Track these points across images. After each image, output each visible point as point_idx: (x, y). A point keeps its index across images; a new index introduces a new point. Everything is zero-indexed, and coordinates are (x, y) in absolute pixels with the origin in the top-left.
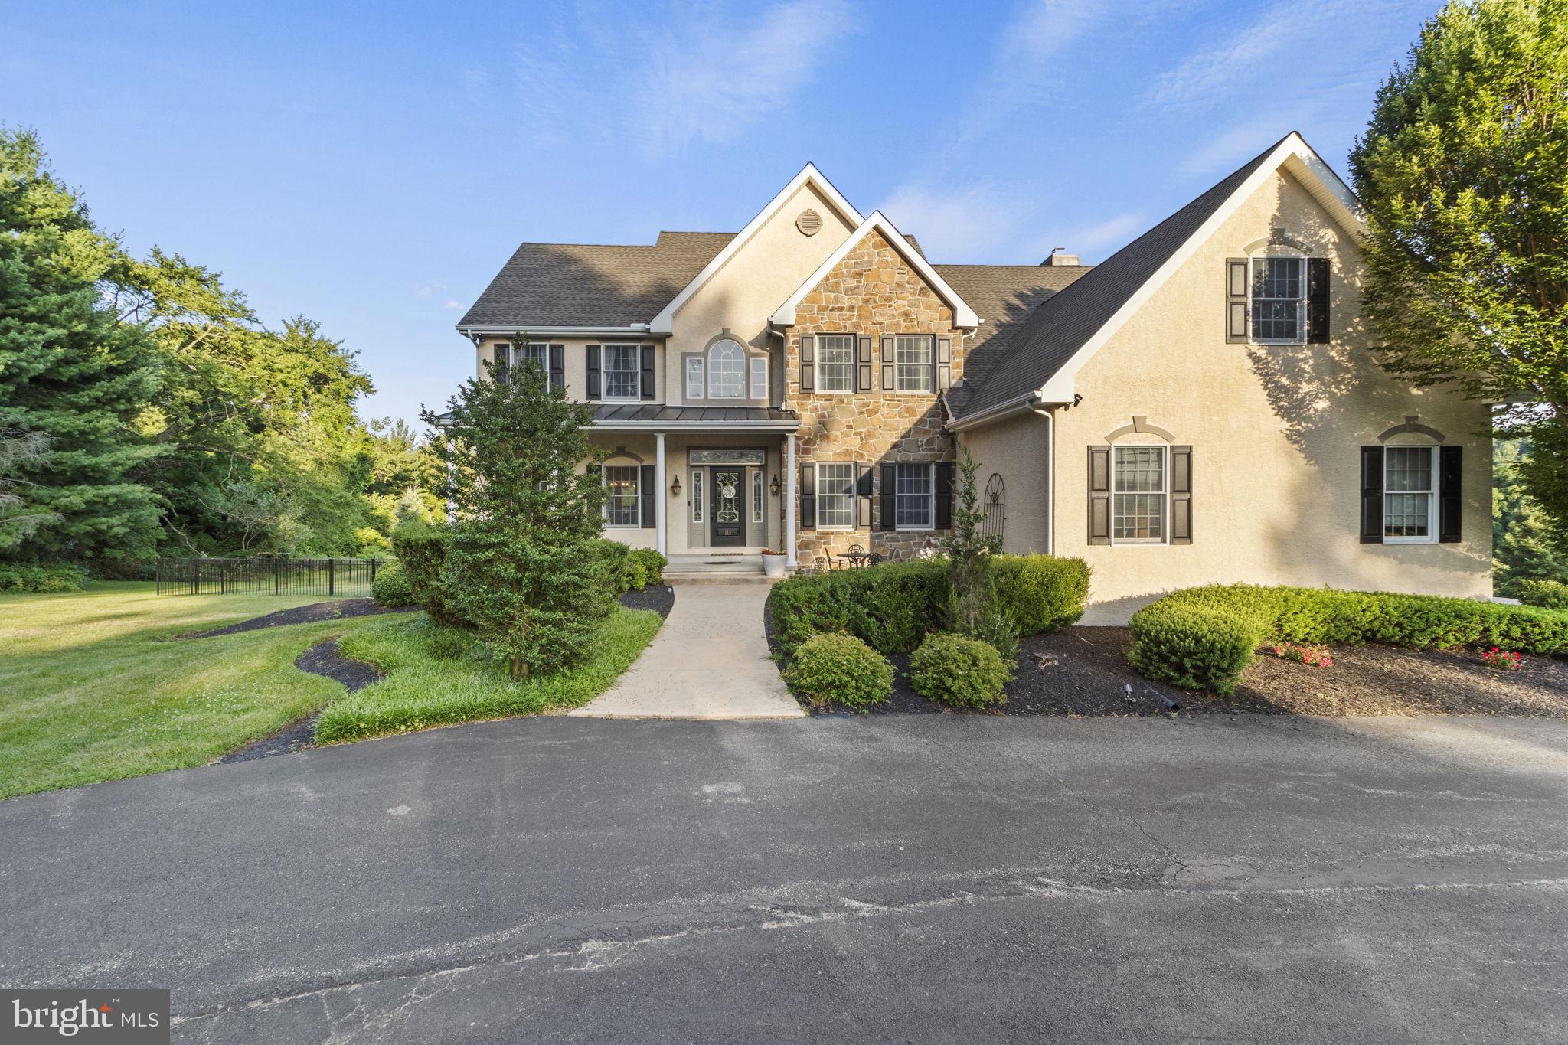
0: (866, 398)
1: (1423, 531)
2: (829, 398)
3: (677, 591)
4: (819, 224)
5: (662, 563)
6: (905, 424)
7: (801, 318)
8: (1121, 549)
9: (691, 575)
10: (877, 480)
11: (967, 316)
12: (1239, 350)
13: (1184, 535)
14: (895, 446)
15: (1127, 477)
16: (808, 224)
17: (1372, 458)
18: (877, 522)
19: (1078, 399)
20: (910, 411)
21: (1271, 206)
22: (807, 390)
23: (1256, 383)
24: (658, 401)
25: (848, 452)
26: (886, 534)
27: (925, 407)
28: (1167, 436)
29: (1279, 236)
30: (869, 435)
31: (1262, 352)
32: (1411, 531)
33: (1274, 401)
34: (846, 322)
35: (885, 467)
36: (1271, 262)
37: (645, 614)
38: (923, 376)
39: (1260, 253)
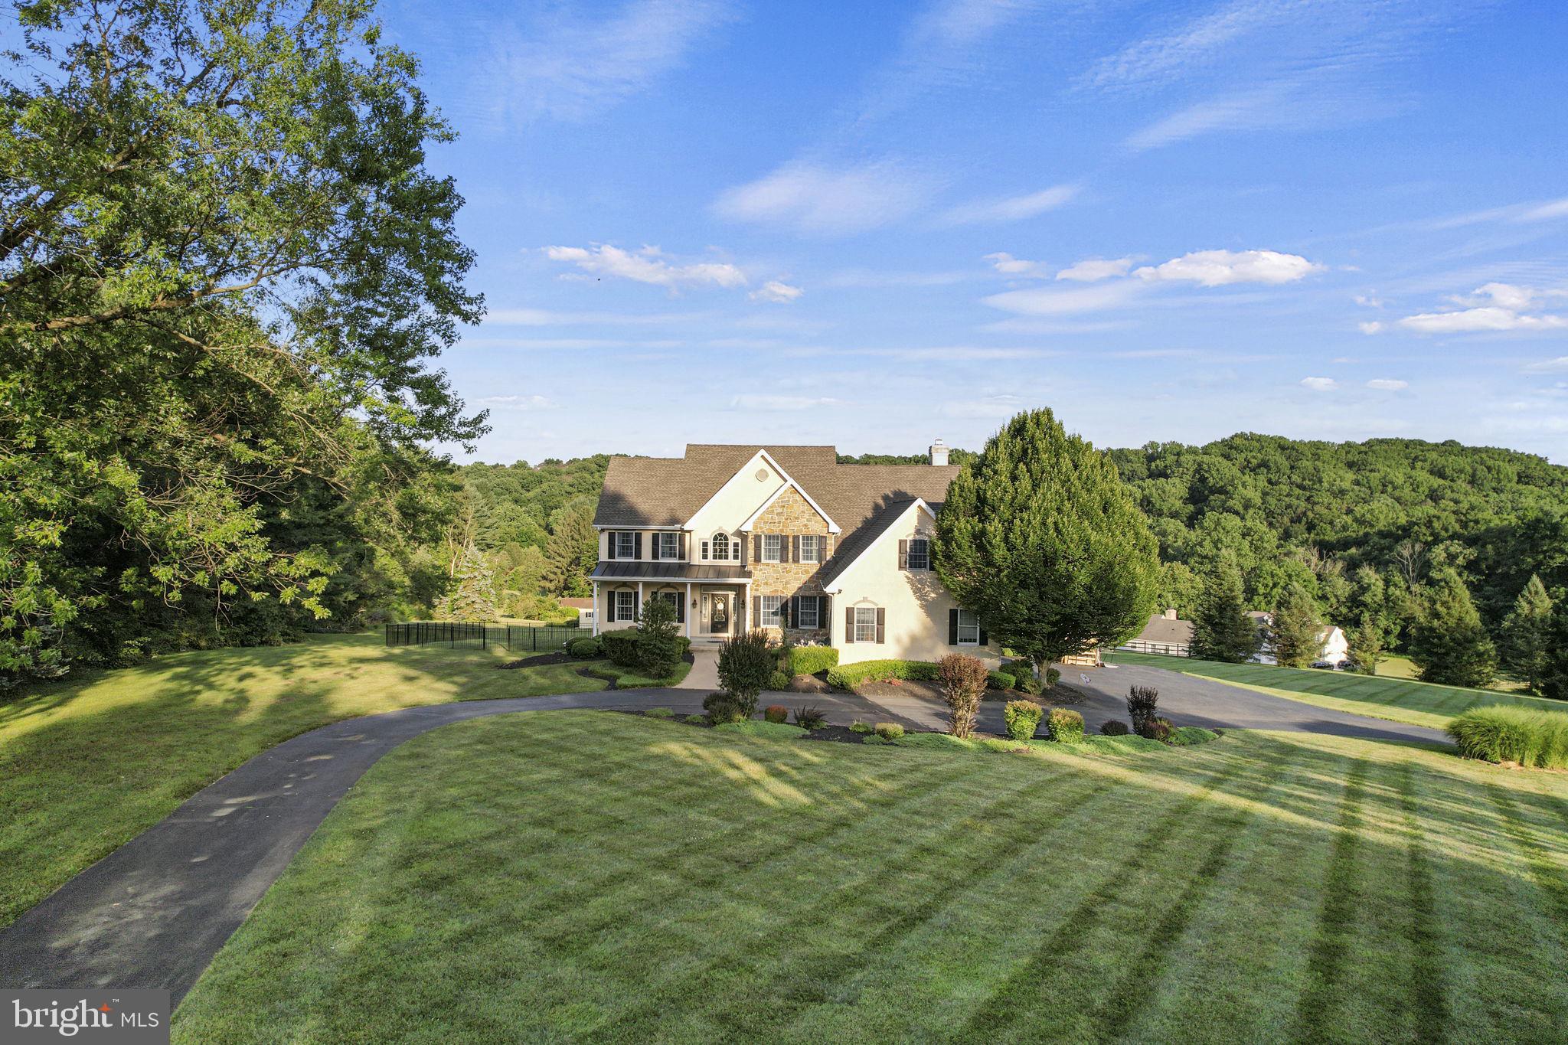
0: (785, 565)
1: (975, 641)
2: (768, 565)
3: (694, 654)
4: (767, 476)
5: (689, 643)
6: (805, 578)
7: (755, 528)
8: (858, 645)
9: (702, 648)
10: (790, 604)
11: (834, 528)
12: (903, 572)
13: (880, 640)
14: (800, 588)
15: (862, 618)
16: (762, 476)
17: (953, 614)
18: (790, 624)
19: (840, 591)
20: (807, 572)
21: (915, 522)
22: (757, 559)
23: (908, 587)
24: (687, 561)
25: (776, 591)
26: (794, 630)
27: (815, 570)
28: (876, 604)
29: (918, 532)
30: (787, 583)
31: (910, 576)
32: (970, 641)
33: (915, 593)
34: (776, 530)
35: (795, 599)
36: (915, 542)
37: (686, 664)
38: (815, 554)
39: (911, 538)
